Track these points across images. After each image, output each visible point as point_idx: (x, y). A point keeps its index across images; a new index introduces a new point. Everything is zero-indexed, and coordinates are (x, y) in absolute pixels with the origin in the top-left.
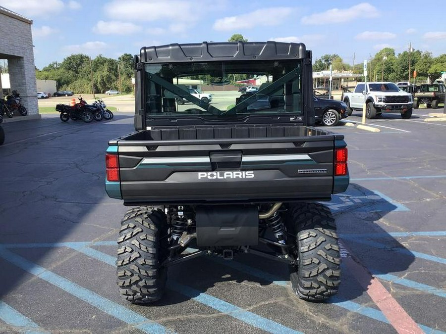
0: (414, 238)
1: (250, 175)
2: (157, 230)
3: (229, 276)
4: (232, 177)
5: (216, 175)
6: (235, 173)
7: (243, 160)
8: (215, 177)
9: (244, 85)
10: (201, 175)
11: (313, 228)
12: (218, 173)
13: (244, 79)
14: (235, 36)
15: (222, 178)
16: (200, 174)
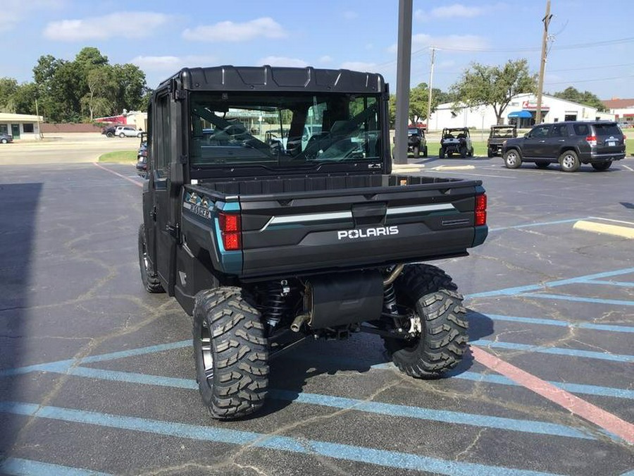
0: (474, 301)
1: (394, 230)
2: (261, 315)
3: (314, 369)
4: (375, 235)
5: (358, 233)
6: (378, 229)
7: (387, 213)
8: (357, 236)
9: (108, 124)
10: (341, 234)
11: (437, 291)
12: (360, 231)
13: (107, 116)
14: (87, 49)
15: (365, 236)
16: (339, 233)
